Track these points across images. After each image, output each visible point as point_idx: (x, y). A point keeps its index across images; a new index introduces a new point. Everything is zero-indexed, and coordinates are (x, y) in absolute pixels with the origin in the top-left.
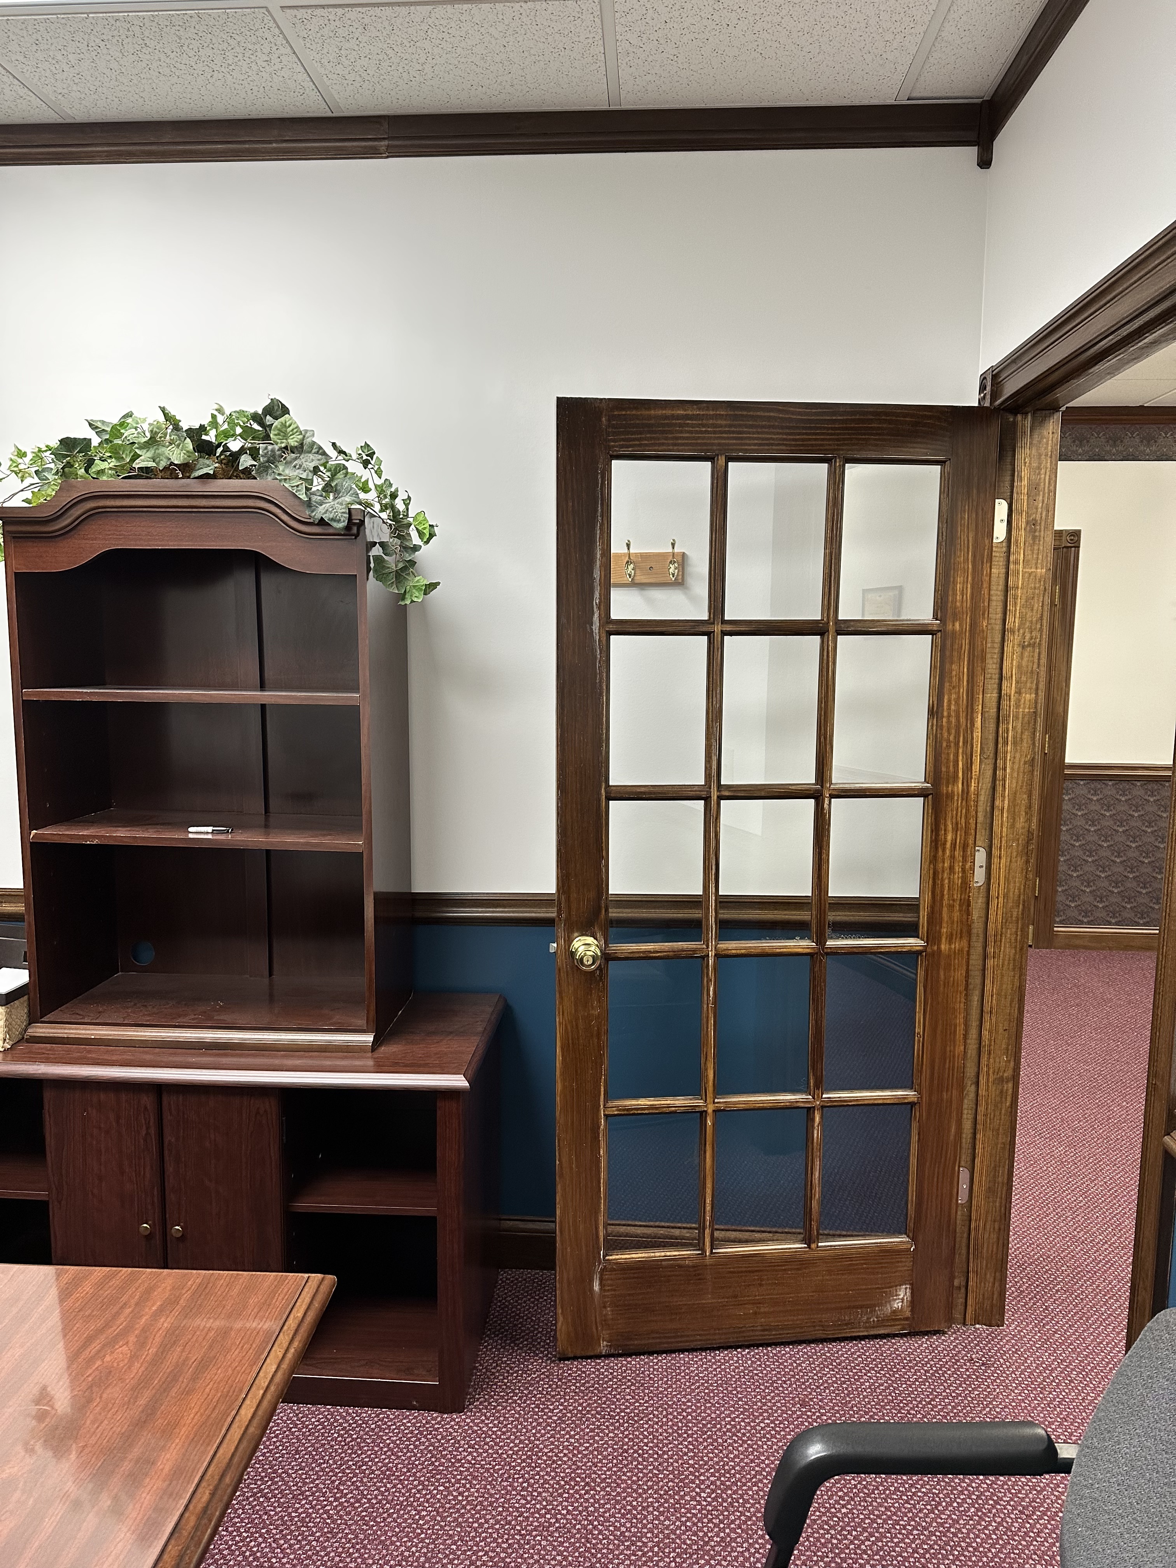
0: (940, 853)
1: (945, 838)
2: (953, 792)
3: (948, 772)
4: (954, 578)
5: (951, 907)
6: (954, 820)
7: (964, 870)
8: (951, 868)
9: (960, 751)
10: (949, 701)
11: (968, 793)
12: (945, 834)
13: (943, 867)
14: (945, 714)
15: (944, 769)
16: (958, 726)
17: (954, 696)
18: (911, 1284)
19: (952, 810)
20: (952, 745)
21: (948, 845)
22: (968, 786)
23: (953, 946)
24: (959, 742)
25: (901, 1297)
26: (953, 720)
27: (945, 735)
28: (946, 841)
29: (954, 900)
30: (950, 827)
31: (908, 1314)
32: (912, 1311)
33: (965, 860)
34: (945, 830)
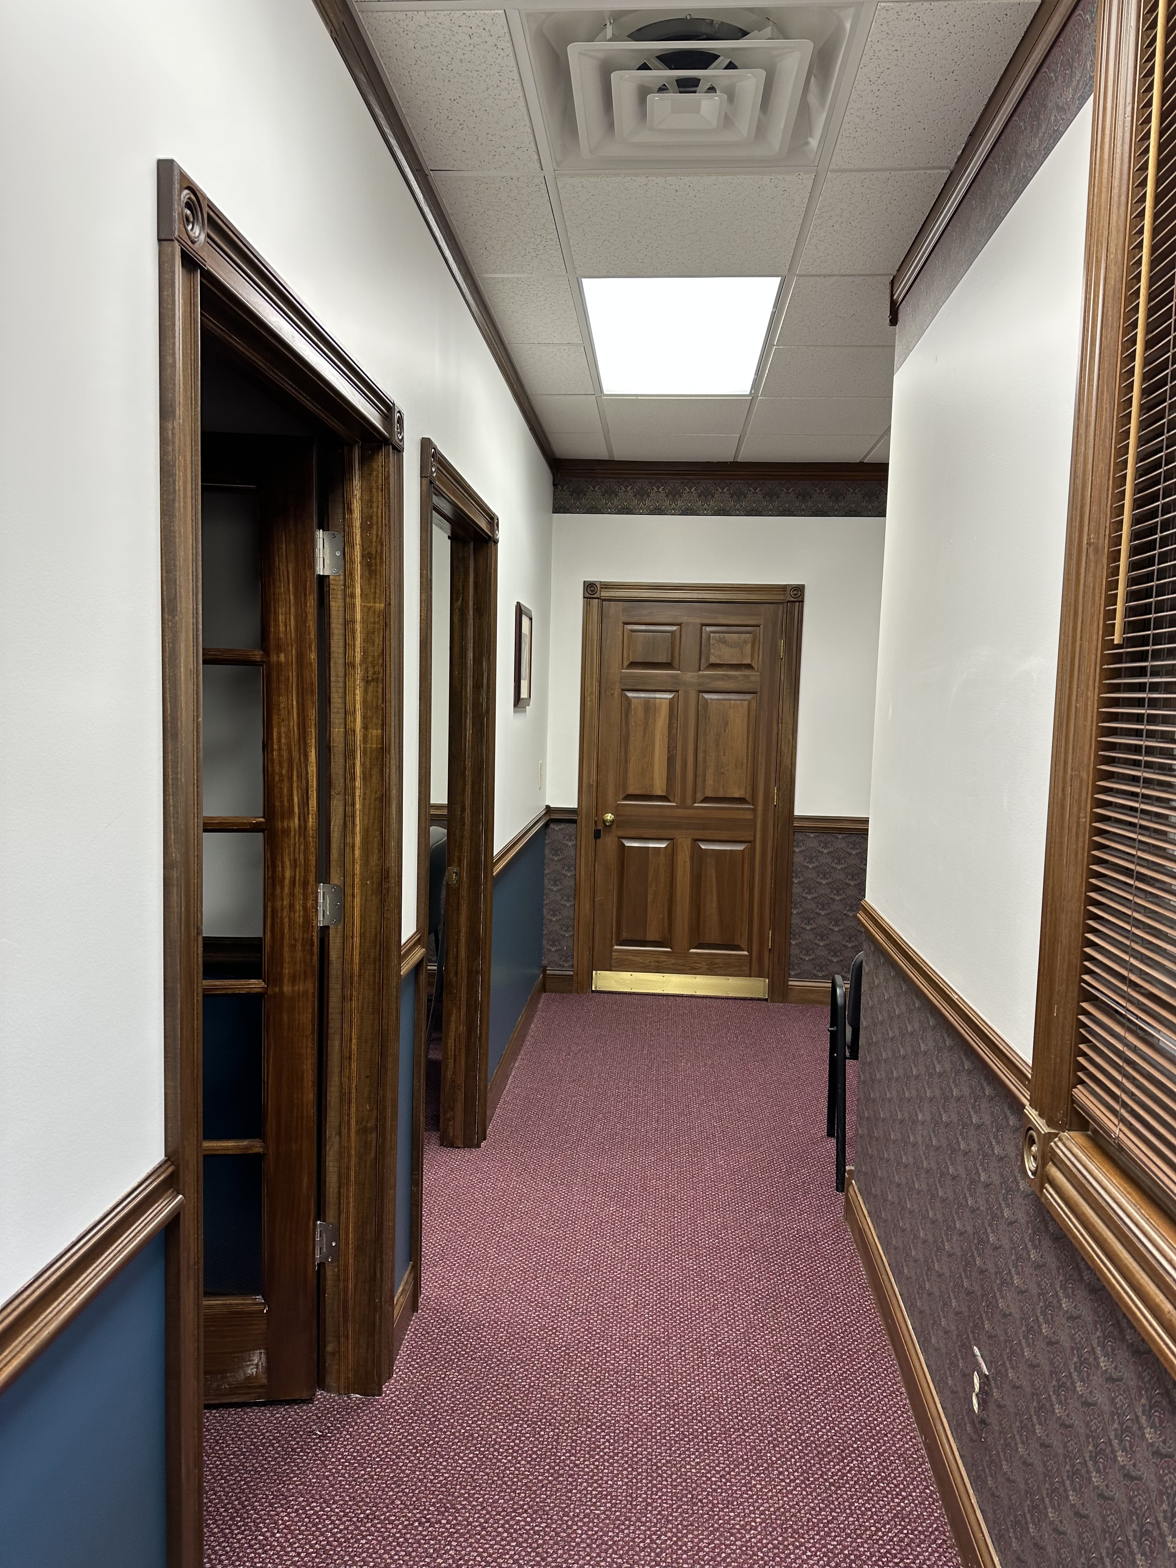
0: (278, 890)
1: (283, 875)
2: (289, 828)
3: (282, 806)
4: (275, 609)
5: (293, 947)
6: (292, 857)
7: (305, 909)
8: (292, 907)
9: (295, 785)
10: (279, 734)
11: (305, 828)
12: (283, 870)
13: (282, 905)
14: (276, 747)
15: (277, 804)
16: (291, 761)
17: (283, 729)
18: (265, 1349)
19: (289, 847)
20: (285, 779)
21: (287, 881)
22: (306, 821)
23: (296, 988)
24: (292, 775)
25: (256, 1362)
26: (285, 753)
27: (277, 769)
28: (283, 878)
29: (295, 940)
30: (287, 864)
31: (264, 1381)
32: (269, 1378)
33: (306, 899)
34: (282, 867)
